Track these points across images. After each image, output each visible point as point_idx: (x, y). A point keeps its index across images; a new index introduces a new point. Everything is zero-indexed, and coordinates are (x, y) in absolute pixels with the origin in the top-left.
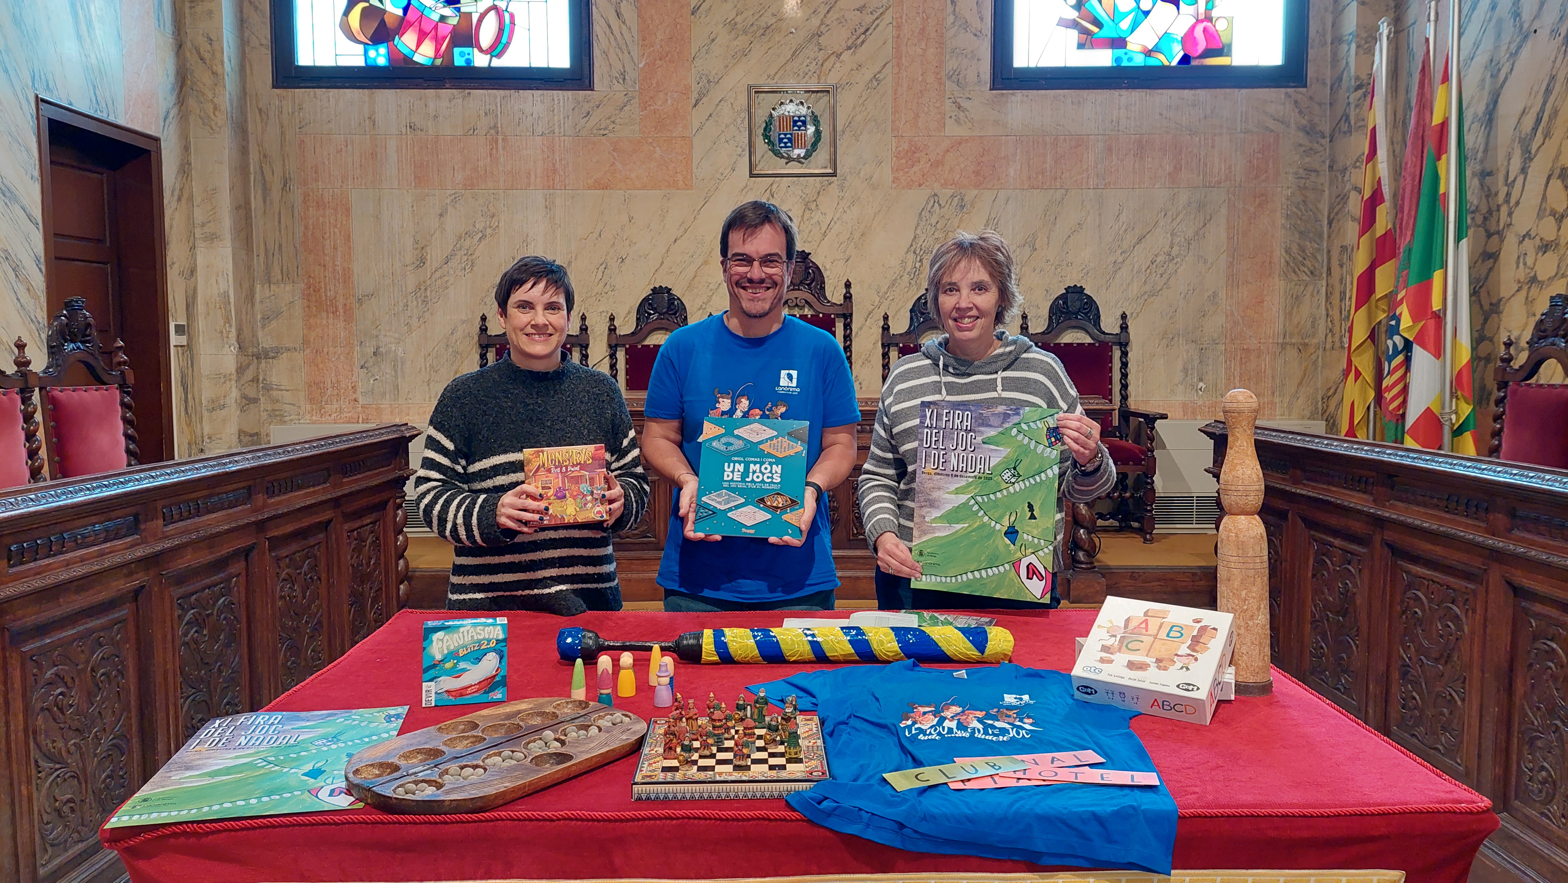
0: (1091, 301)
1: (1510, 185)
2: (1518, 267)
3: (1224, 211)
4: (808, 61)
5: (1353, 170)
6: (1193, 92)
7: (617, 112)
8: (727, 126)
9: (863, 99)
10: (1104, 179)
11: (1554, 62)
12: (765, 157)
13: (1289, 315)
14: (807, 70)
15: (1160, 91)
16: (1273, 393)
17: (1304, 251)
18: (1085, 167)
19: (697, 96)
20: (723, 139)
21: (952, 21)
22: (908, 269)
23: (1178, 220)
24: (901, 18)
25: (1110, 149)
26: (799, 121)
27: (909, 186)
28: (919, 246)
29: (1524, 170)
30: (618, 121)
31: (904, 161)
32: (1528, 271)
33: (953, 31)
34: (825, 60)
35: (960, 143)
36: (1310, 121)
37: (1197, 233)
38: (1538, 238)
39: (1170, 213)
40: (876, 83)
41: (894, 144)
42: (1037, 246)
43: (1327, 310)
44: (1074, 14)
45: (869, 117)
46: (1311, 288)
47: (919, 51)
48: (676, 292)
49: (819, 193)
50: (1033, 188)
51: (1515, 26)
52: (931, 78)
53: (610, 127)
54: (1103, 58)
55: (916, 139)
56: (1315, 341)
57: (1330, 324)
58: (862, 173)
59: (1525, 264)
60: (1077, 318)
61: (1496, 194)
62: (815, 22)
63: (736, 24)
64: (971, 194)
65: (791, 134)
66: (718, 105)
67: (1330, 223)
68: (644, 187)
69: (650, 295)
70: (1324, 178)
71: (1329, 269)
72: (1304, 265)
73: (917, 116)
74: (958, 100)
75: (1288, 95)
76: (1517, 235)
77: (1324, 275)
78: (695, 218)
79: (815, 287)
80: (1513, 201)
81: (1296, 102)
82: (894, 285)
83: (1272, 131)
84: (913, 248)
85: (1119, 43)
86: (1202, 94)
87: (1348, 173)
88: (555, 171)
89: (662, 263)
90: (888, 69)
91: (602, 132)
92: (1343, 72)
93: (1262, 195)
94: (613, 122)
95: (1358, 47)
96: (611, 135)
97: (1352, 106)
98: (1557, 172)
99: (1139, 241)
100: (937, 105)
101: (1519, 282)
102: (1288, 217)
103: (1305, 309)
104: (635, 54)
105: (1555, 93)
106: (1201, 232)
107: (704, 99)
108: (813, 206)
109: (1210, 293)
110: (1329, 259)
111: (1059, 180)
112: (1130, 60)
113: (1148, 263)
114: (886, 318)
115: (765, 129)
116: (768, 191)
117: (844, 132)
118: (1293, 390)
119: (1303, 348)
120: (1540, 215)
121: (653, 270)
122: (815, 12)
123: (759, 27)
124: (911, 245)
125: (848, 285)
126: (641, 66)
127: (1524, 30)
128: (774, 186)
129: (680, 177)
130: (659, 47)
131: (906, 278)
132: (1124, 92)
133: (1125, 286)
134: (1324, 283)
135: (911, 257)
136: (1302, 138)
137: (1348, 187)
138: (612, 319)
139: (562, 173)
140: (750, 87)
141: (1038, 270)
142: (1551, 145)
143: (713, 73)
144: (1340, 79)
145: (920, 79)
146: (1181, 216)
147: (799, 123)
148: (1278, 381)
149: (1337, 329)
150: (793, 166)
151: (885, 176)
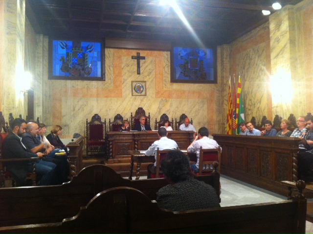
0: (186, 116)
3: (206, 103)
4: (141, 77)
8: (128, 87)
9: (150, 84)
10: (188, 97)
12: (134, 93)
17: (218, 109)
18: (185, 95)
19: (123, 82)
20: (127, 90)
21: (164, 72)
22: (158, 111)
23: (200, 104)
24: (156, 71)
25: (189, 93)
27: (158, 98)
31: (157, 94)
34: (144, 77)
35: (166, 91)
40: (152, 81)
41: (155, 91)
42: (178, 108)
43: (222, 118)
46: (219, 115)
47: (159, 76)
48: (121, 115)
49: (143, 99)
50: (177, 98)
52: (161, 81)
55: (159, 90)
56: (220, 123)
58: (150, 95)
63: (129, 71)
64: (168, 99)
66: (126, 84)
67: (222, 105)
68: (114, 97)
69: (116, 115)
70: (221, 98)
73: (159, 86)
74: (165, 84)
75: (215, 85)
77: (221, 113)
78: (122, 102)
79: (144, 114)
83: (213, 90)
88: (98, 94)
89: (117, 110)
90: (154, 79)
91: (107, 88)
93: (212, 100)
94: (109, 86)
99: (194, 107)
100: (162, 85)
102: (216, 104)
103: (219, 118)
106: (203, 106)
109: (205, 116)
110: (222, 110)
111: (181, 97)
113: (196, 111)
114: (156, 119)
117: (147, 88)
123: (133, 72)
124: (159, 107)
125: (149, 113)
126: (113, 77)
128: (136, 98)
129: (120, 96)
130: (116, 74)
136: (217, 91)
137: (224, 99)
138: (110, 119)
140: (132, 81)
143: (126, 79)
147: (140, 87)
150: (139, 94)
151: (154, 96)
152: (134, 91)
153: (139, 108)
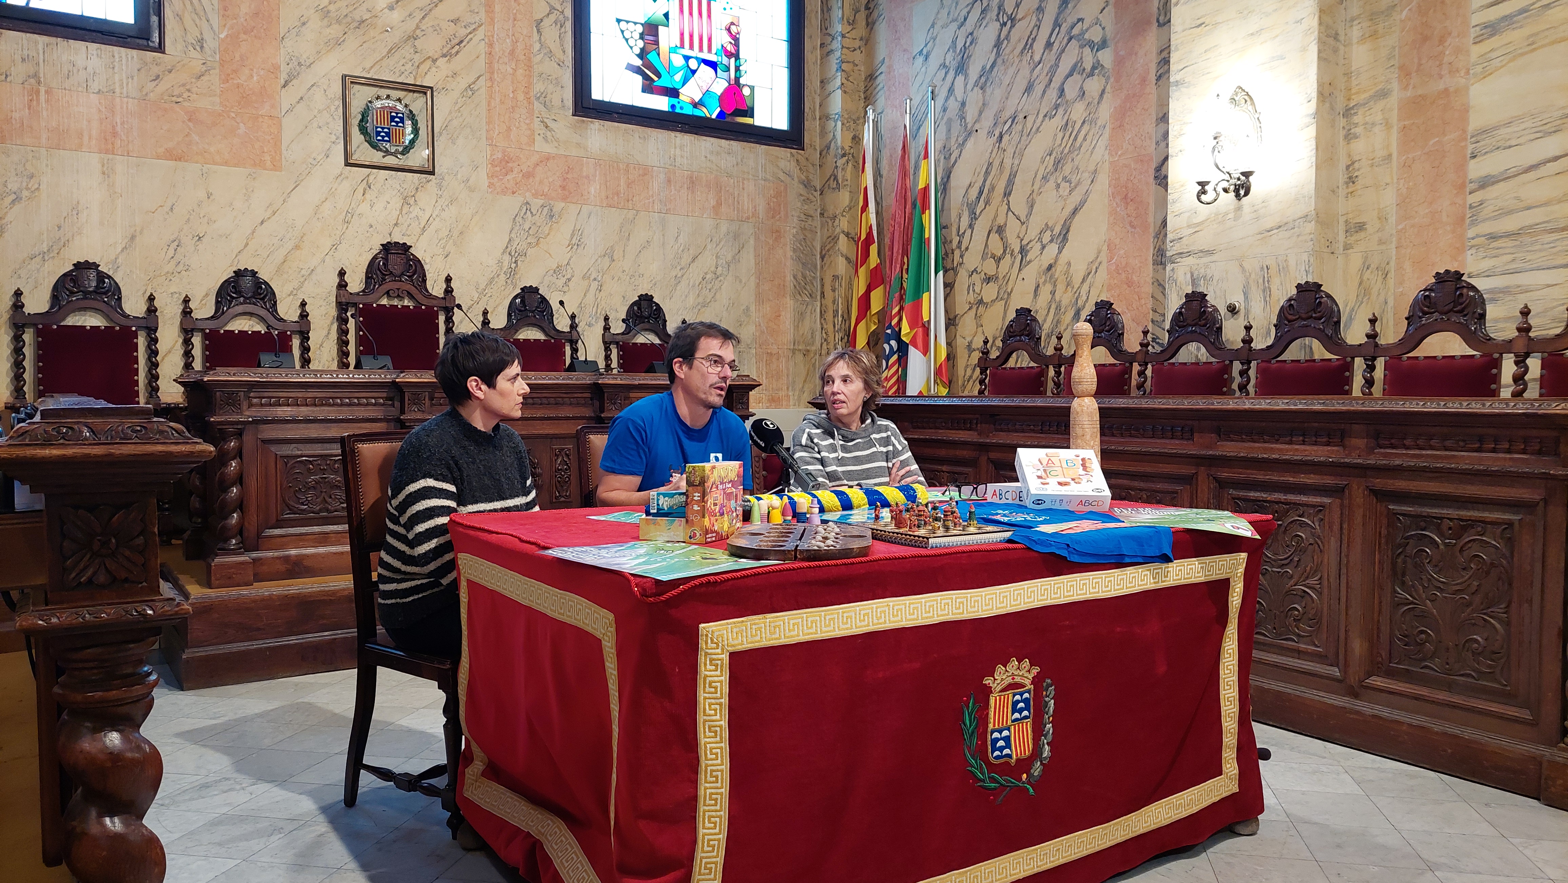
0: (659, 308)
1: (961, 236)
2: (968, 293)
3: (752, 242)
4: (404, 61)
5: (842, 218)
6: (728, 142)
7: (194, 80)
8: (320, 112)
9: (459, 105)
10: (666, 205)
11: (991, 153)
12: (361, 147)
13: (797, 327)
14: (403, 69)
15: (705, 138)
16: (788, 388)
17: (805, 278)
18: (651, 193)
19: (286, 77)
20: (315, 125)
21: (538, 48)
22: (505, 269)
23: (721, 246)
24: (493, 36)
25: (669, 181)
26: (397, 117)
27: (504, 192)
28: (513, 248)
29: (971, 226)
30: (194, 90)
31: (498, 169)
32: (976, 296)
33: (539, 57)
34: (422, 63)
35: (548, 159)
36: (807, 177)
37: (734, 257)
38: (983, 273)
39: (714, 240)
40: (470, 93)
41: (489, 152)
42: (615, 257)
43: (822, 324)
44: (638, 62)
45: (464, 123)
46: (810, 307)
47: (510, 71)
48: (263, 275)
49: (417, 189)
50: (610, 206)
51: (961, 125)
52: (521, 97)
53: (185, 95)
54: (661, 103)
55: (508, 150)
56: (813, 348)
57: (824, 335)
58: (459, 176)
59: (974, 291)
60: (649, 322)
61: (951, 242)
62: (411, 25)
63: (328, 12)
64: (559, 206)
65: (389, 129)
66: (309, 89)
67: (822, 258)
68: (226, 164)
69: (232, 277)
70: (817, 222)
71: (823, 293)
72: (805, 289)
73: (509, 129)
74: (545, 120)
75: (792, 155)
76: (968, 271)
77: (819, 297)
78: (284, 201)
79: (417, 279)
80: (963, 248)
81: (797, 160)
82: (491, 283)
83: (782, 181)
84: (509, 250)
85: (673, 93)
86: (735, 145)
87: (837, 221)
88: (115, 134)
89: (247, 245)
90: (482, 82)
91: (174, 99)
92: (830, 142)
93: (777, 231)
94: (189, 91)
95: (843, 124)
96: (186, 104)
97: (840, 170)
98: (995, 229)
99: (694, 260)
100: (527, 121)
101: (970, 303)
102: (794, 250)
103: (807, 322)
104: (215, 21)
105: (993, 173)
106: (737, 257)
107: (294, 82)
108: (412, 201)
109: (744, 307)
110: (823, 286)
111: (630, 202)
112: (681, 108)
113: (700, 279)
114: (485, 313)
115: (361, 121)
116: (365, 181)
117: (441, 134)
118: (801, 386)
119: (806, 353)
120: (984, 258)
121: (235, 252)
122: (410, 15)
123: (353, 20)
124: (507, 247)
125: (448, 280)
126: (222, 36)
127: (968, 128)
128: (371, 178)
129: (267, 158)
130: (242, 20)
131: (503, 277)
132: (678, 134)
133: (684, 297)
134: (819, 305)
135: (507, 258)
136: (802, 190)
137: (838, 230)
138: (186, 301)
139: (124, 137)
140: (344, 77)
141: (616, 279)
142: (990, 210)
143: (304, 57)
144: (828, 147)
145: (511, 96)
146: (722, 243)
147: (397, 119)
148: (790, 379)
149: (831, 339)
150: (391, 161)
151: (482, 178)
152: (357, 137)
153: (387, 248)
